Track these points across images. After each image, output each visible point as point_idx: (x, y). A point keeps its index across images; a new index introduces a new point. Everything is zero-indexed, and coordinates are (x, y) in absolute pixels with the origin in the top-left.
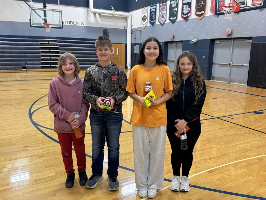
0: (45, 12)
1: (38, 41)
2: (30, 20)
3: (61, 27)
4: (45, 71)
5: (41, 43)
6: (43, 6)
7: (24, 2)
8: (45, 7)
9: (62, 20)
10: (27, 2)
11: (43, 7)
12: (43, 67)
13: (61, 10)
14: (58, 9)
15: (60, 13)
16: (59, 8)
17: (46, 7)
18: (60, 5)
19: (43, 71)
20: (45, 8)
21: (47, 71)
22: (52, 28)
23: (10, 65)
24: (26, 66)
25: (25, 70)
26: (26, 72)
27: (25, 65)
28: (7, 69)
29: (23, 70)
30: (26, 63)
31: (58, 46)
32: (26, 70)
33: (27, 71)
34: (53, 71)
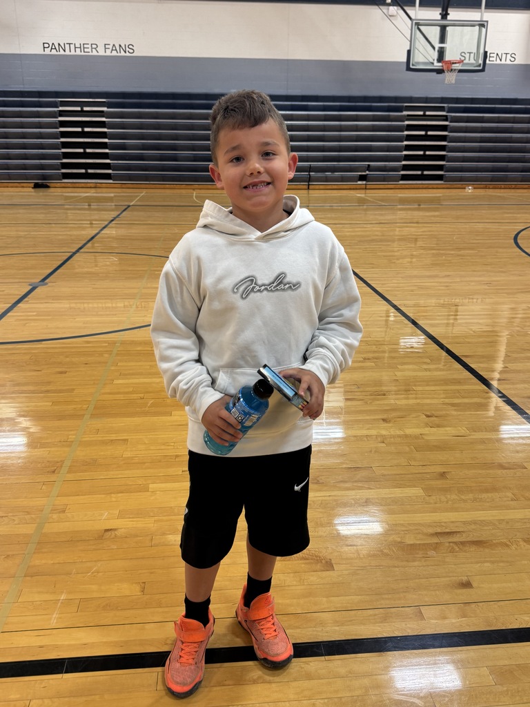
0: (443, 29)
1: (400, 109)
2: (409, 52)
3: (481, 68)
4: (407, 186)
5: (408, 115)
6: (440, 14)
7: (399, 8)
8: (444, 15)
9: (486, 50)
10: (405, 8)
11: (439, 17)
12: (404, 178)
13: (487, 22)
14: (479, 19)
15: (484, 30)
16: (482, 16)
17: (448, 16)
18: (485, 8)
19: (403, 186)
20: (446, 18)
21: (413, 186)
22: (460, 71)
23: (334, 170)
24: (367, 172)
25: (364, 182)
26: (366, 189)
27: (365, 172)
28: (327, 179)
29: (359, 182)
30: (369, 165)
31: (446, 120)
32: (366, 184)
33: (368, 186)
34: (425, 186)
